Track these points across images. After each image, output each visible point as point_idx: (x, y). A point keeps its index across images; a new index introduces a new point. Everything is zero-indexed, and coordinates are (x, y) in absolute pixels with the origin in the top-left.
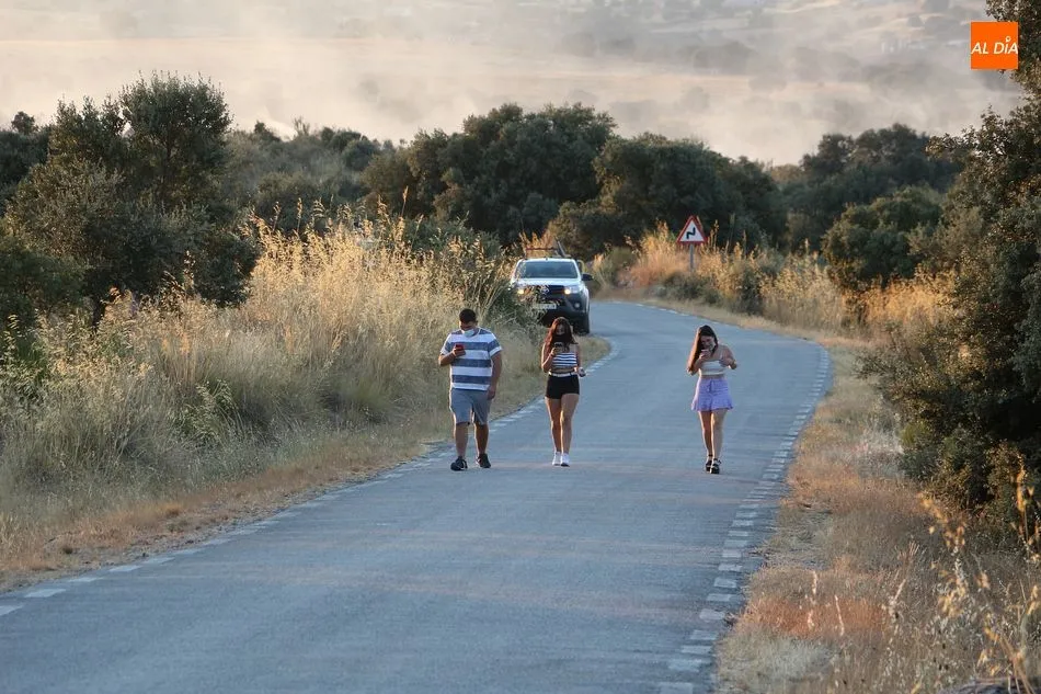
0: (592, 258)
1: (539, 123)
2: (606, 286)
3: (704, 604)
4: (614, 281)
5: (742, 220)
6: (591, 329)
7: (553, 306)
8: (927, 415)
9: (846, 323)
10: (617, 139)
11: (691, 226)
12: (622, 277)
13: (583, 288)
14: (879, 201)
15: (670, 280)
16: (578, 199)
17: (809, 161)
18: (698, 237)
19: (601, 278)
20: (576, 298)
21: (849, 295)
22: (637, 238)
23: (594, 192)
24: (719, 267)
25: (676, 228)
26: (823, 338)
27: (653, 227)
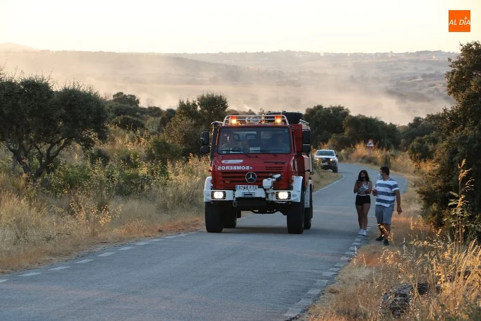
0: (341, 150)
1: (328, 110)
2: (345, 159)
4: (347, 158)
5: (387, 141)
6: (339, 171)
7: (326, 164)
9: (415, 172)
10: (351, 116)
11: (370, 142)
12: (349, 157)
13: (336, 159)
14: (426, 136)
15: (364, 158)
16: (337, 133)
17: (410, 125)
18: (372, 145)
19: (343, 156)
20: (334, 162)
21: (415, 164)
22: (354, 145)
23: (342, 131)
24: (378, 154)
25: (366, 143)
26: (407, 176)
27: (359, 142)
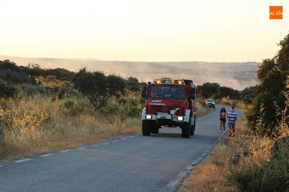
0: (216, 100)
1: (211, 84)
2: (218, 103)
3: (216, 140)
4: (219, 103)
5: (234, 96)
6: (215, 108)
7: (210, 105)
8: (248, 119)
9: (245, 108)
10: (220, 87)
11: (228, 97)
12: (220, 102)
13: (214, 103)
14: (249, 95)
15: (225, 103)
16: (215, 93)
17: (244, 90)
18: (229, 98)
19: (217, 102)
20: (213, 104)
21: (246, 105)
22: (222, 98)
23: (217, 92)
24: (231, 102)
25: (226, 97)
26: (242, 110)
27: (223, 97)
